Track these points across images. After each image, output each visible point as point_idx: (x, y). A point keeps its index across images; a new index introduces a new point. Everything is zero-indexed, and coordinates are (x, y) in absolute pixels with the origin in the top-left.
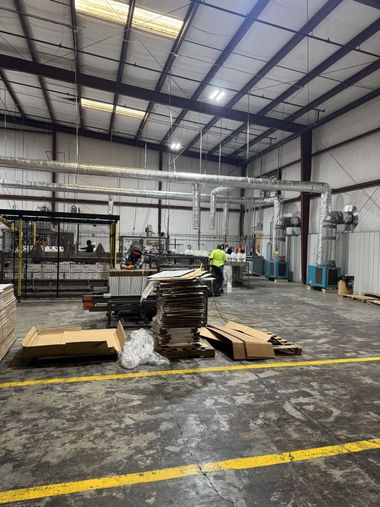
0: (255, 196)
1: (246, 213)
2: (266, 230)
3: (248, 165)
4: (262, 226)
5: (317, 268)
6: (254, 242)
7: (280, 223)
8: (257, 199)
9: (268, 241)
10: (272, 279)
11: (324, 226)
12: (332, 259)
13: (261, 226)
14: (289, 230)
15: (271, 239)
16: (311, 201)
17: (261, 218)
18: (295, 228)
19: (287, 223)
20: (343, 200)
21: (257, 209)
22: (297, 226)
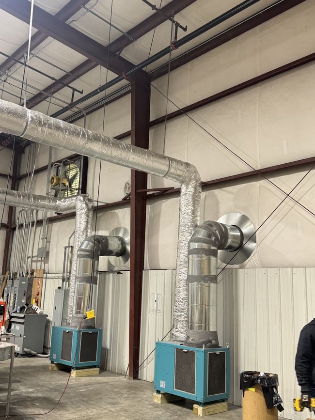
0: (37, 193)
1: (17, 233)
2: (56, 262)
3: (27, 150)
4: (48, 253)
5: (179, 351)
6: (30, 285)
7: (87, 246)
8: (43, 198)
9: (59, 283)
10: (67, 369)
11: (191, 252)
12: (212, 329)
13: (45, 255)
14: (103, 262)
15: (66, 279)
16: (149, 208)
17: (47, 239)
18: (112, 259)
19: (100, 247)
20: (217, 203)
21: (40, 223)
22: (118, 255)
